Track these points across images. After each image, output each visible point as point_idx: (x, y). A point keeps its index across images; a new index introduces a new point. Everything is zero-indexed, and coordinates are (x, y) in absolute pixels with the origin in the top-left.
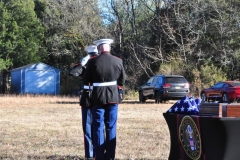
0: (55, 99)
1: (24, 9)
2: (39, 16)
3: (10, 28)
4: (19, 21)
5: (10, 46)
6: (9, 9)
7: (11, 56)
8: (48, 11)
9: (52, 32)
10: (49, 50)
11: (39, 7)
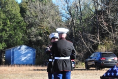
0: (32, 68)
1: (14, 12)
2: (23, 16)
3: (5, 24)
4: (10, 19)
5: (5, 35)
6: (5, 12)
7: (5, 41)
8: (28, 13)
9: (30, 26)
10: (29, 37)
11: (23, 11)
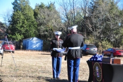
0: (40, 52)
1: (29, 15)
2: (35, 18)
3: (23, 23)
4: (27, 20)
5: (23, 30)
6: (23, 14)
7: (23, 34)
8: (39, 16)
9: (40, 24)
10: (39, 32)
11: (36, 14)
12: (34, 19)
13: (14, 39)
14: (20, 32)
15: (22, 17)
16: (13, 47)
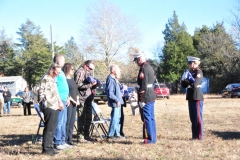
12: (194, 50)
13: (168, 80)
14: (175, 70)
15: (177, 49)
16: (168, 90)
